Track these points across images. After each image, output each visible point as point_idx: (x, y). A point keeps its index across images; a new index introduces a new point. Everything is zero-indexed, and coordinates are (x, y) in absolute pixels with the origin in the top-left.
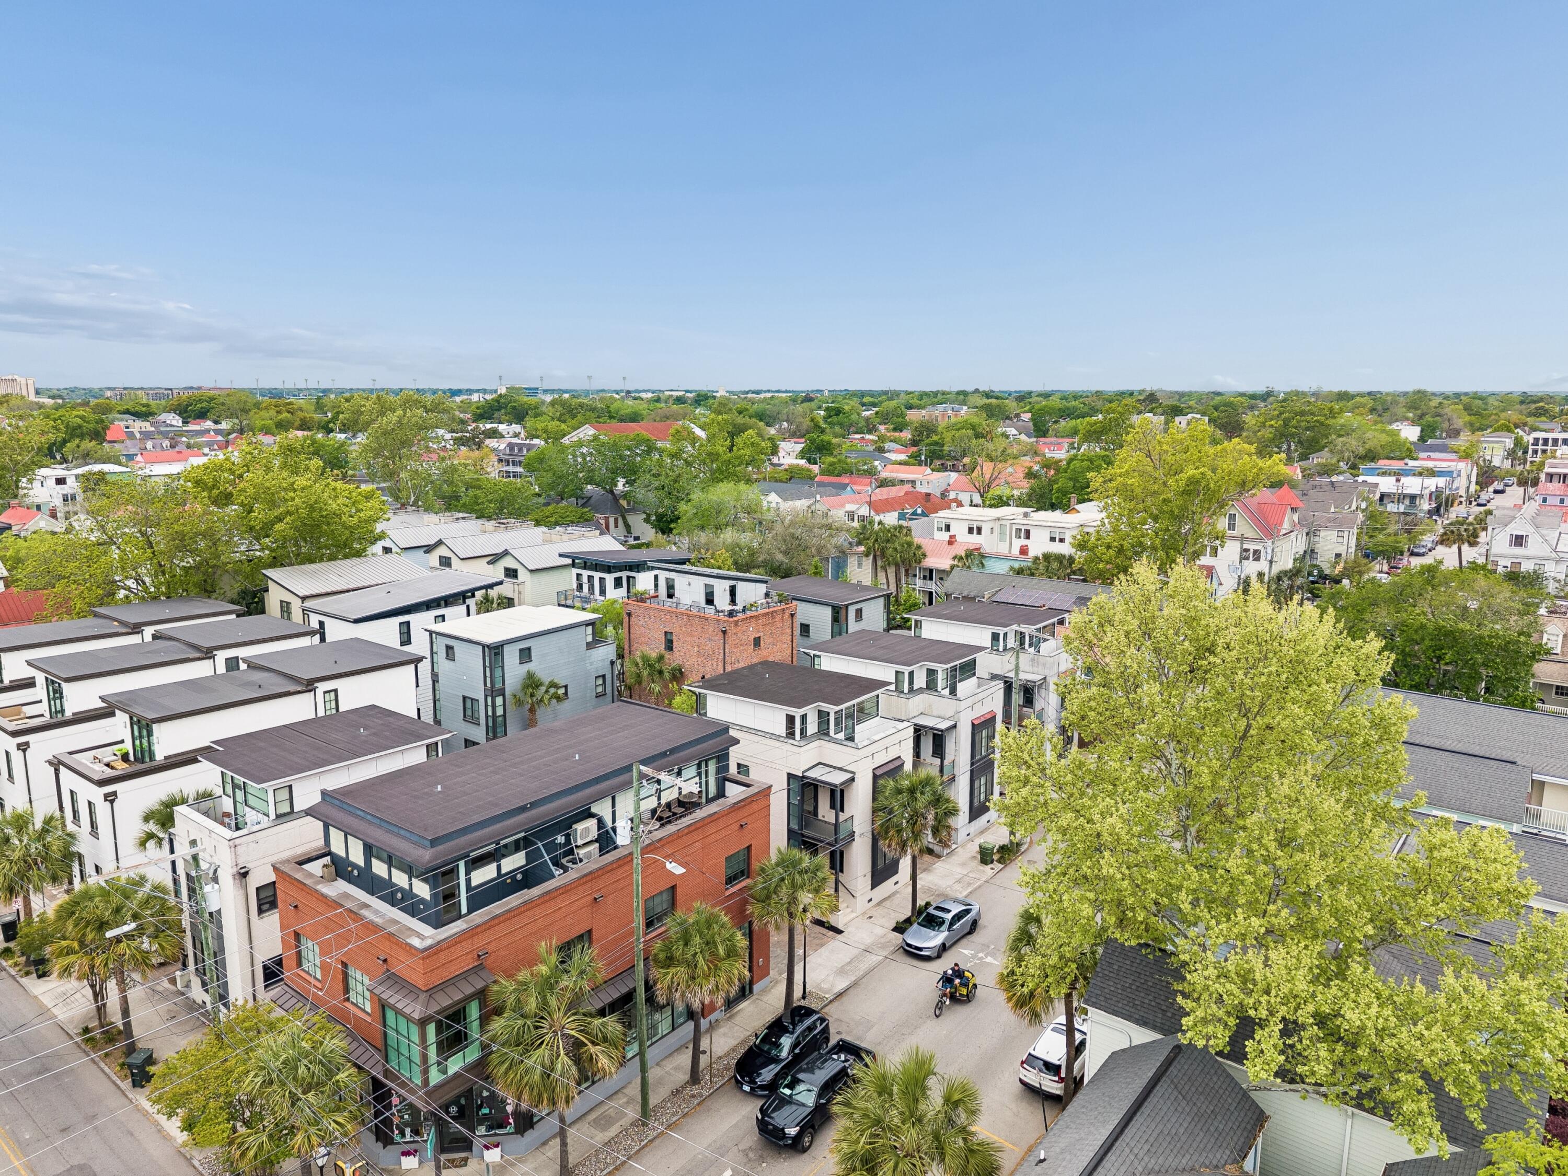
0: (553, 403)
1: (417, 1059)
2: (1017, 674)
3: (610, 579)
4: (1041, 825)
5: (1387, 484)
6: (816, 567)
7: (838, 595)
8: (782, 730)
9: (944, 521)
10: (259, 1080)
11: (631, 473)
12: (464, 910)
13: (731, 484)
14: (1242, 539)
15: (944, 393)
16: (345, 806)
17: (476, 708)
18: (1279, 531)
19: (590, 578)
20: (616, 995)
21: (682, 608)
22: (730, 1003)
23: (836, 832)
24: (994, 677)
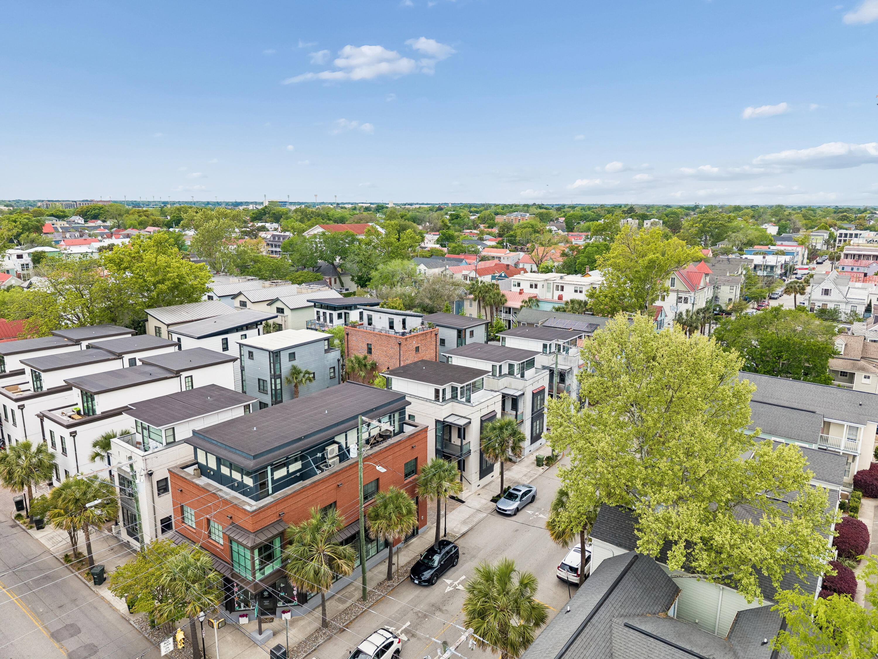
0: (296, 211)
1: (249, 567)
2: (556, 366)
3: (335, 314)
4: (569, 447)
5: (758, 260)
6: (447, 307)
7: (461, 324)
8: (433, 397)
9: (517, 281)
10: (169, 578)
11: (344, 254)
12: (270, 492)
13: (400, 260)
14: (677, 291)
15: (516, 206)
16: (206, 438)
17: (265, 385)
18: (698, 287)
19: (324, 314)
20: (349, 535)
21: (376, 331)
22: (408, 539)
23: (461, 450)
24: (544, 368)
